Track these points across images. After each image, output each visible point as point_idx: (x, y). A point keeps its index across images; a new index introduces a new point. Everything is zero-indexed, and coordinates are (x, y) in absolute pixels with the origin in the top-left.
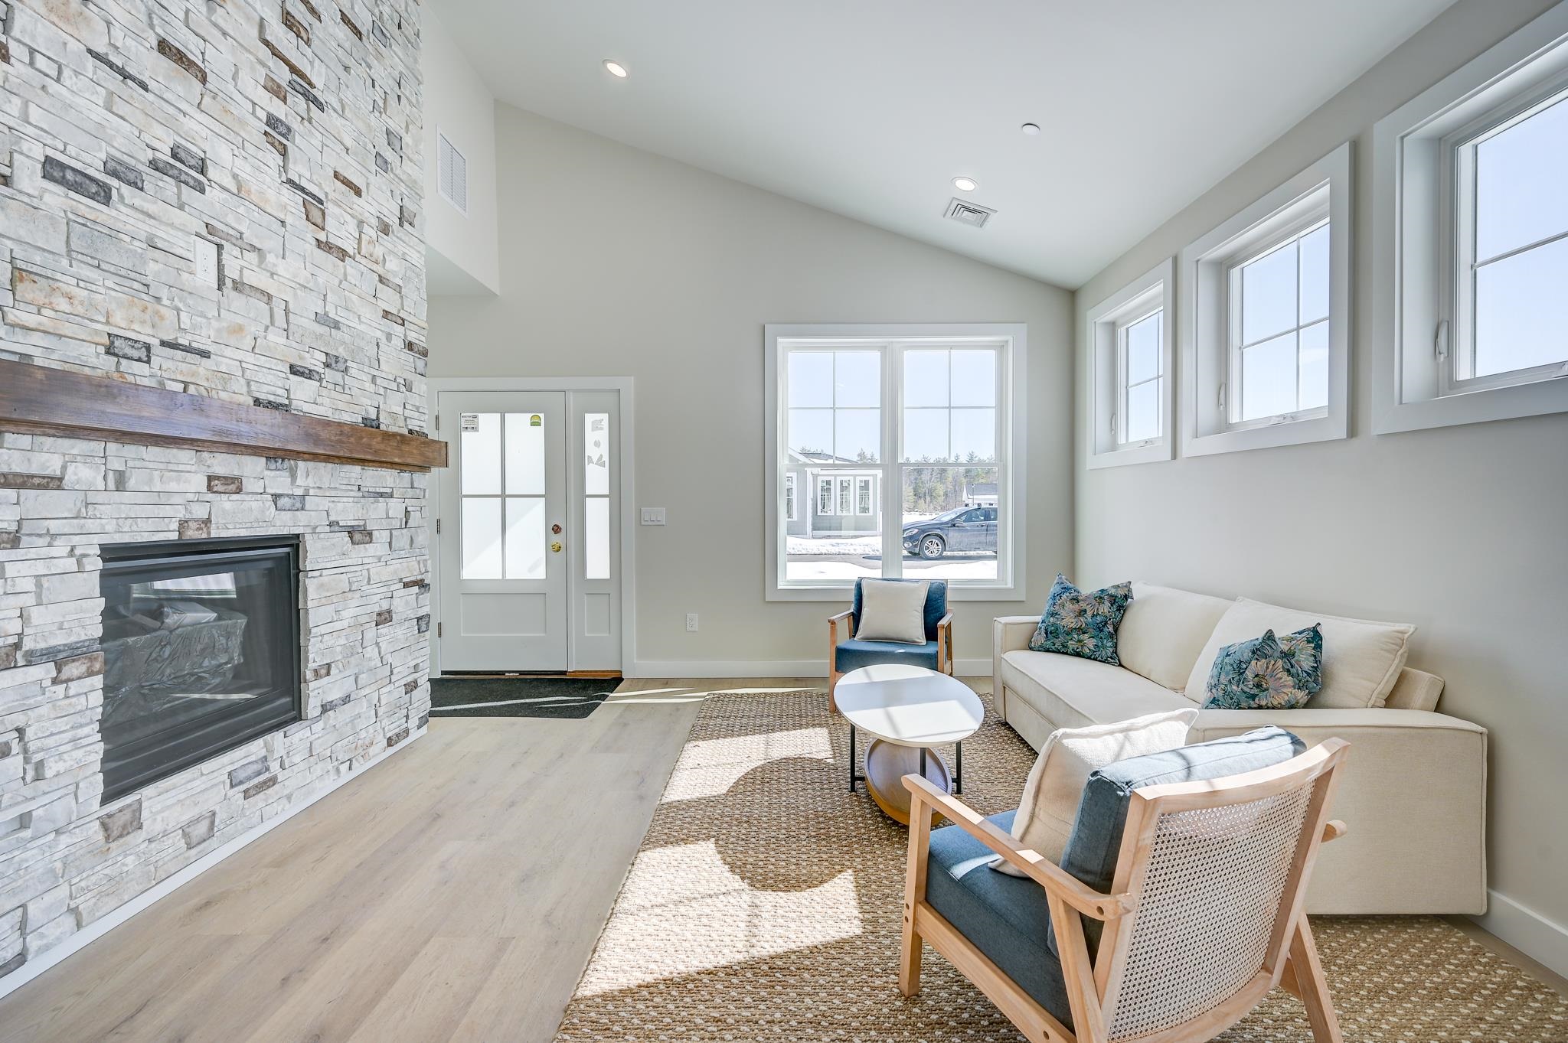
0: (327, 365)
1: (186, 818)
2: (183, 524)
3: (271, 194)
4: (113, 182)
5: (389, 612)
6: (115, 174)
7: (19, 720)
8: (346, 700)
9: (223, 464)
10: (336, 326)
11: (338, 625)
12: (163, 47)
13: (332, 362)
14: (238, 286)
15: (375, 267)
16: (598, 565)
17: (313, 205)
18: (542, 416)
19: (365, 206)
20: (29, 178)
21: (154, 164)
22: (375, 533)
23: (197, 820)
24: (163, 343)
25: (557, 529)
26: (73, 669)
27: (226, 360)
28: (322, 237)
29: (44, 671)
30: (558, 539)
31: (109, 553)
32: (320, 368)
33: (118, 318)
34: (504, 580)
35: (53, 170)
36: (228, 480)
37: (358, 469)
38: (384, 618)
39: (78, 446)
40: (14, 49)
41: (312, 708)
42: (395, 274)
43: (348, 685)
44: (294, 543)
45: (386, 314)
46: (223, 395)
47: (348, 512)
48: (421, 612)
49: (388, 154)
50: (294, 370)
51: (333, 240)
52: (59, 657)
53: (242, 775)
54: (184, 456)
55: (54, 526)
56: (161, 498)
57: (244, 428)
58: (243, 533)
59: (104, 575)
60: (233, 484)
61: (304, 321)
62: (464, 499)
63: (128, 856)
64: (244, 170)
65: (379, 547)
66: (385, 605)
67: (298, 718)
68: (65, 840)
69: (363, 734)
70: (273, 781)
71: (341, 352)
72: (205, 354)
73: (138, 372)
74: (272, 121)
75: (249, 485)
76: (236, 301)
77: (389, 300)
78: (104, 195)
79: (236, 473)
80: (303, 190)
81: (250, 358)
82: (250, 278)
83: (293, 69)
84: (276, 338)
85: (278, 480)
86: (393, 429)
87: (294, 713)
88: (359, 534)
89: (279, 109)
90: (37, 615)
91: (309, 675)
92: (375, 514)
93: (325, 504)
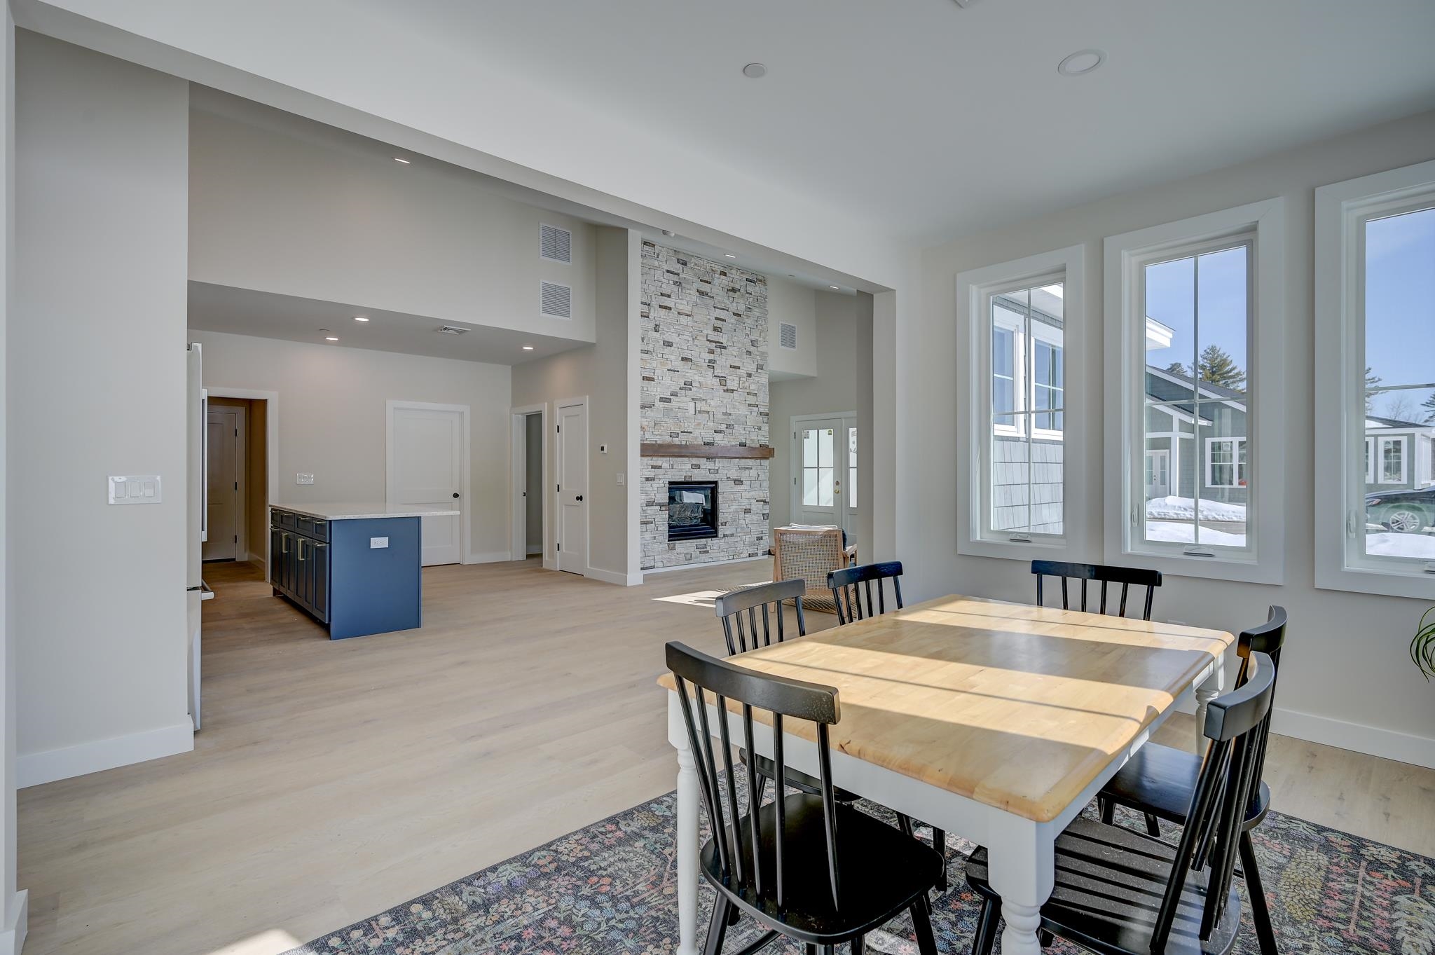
0: (727, 428)
1: (685, 552)
2: (685, 477)
3: (709, 382)
4: (672, 397)
5: (750, 509)
6: (672, 395)
7: (654, 517)
8: (732, 535)
9: (695, 461)
10: (730, 414)
11: (729, 511)
12: (683, 359)
13: (728, 426)
14: (700, 412)
15: (745, 390)
16: (853, 503)
17: (723, 380)
18: (832, 430)
19: (742, 372)
20: (657, 403)
21: (680, 389)
22: (744, 482)
23: (687, 554)
24: (682, 432)
25: (837, 483)
26: (663, 508)
27: (696, 433)
28: (725, 388)
29: (658, 507)
30: (838, 488)
31: (670, 483)
32: (724, 429)
33: (672, 429)
34: (818, 506)
35: (662, 400)
36: (696, 465)
37: (738, 460)
38: (748, 511)
39: (665, 459)
40: (656, 378)
41: (720, 534)
42: (754, 390)
43: (733, 531)
44: (716, 483)
45: (750, 405)
46: (695, 443)
47: (734, 474)
48: (764, 512)
49: (752, 349)
50: (715, 432)
51: (729, 388)
52: (661, 505)
53: (699, 547)
54: (686, 459)
55: (660, 477)
56: (680, 470)
57: (698, 451)
58: (700, 480)
59: (669, 488)
60: (698, 467)
61: (720, 416)
62: (805, 469)
63: (672, 555)
64: (702, 380)
65: (746, 486)
66: (748, 507)
67: (716, 536)
68: (661, 546)
69: (738, 549)
70: (707, 552)
71: (732, 422)
72: (691, 433)
73: (676, 441)
74: (710, 361)
75: (701, 467)
76: (699, 416)
77: (751, 400)
78: (669, 401)
79: (698, 463)
80: (719, 377)
81: (702, 431)
82: (703, 409)
83: (716, 342)
84: (711, 424)
85: (710, 465)
86: (753, 445)
87: (714, 534)
88: (738, 482)
89: (712, 357)
90: (657, 495)
91: (719, 524)
92: (744, 475)
93: (726, 471)
